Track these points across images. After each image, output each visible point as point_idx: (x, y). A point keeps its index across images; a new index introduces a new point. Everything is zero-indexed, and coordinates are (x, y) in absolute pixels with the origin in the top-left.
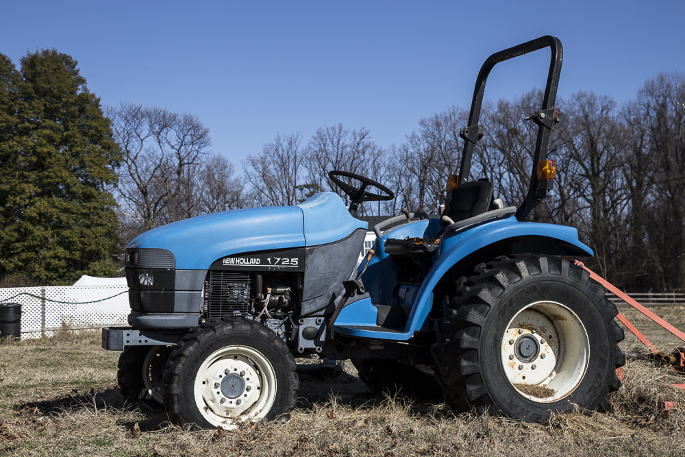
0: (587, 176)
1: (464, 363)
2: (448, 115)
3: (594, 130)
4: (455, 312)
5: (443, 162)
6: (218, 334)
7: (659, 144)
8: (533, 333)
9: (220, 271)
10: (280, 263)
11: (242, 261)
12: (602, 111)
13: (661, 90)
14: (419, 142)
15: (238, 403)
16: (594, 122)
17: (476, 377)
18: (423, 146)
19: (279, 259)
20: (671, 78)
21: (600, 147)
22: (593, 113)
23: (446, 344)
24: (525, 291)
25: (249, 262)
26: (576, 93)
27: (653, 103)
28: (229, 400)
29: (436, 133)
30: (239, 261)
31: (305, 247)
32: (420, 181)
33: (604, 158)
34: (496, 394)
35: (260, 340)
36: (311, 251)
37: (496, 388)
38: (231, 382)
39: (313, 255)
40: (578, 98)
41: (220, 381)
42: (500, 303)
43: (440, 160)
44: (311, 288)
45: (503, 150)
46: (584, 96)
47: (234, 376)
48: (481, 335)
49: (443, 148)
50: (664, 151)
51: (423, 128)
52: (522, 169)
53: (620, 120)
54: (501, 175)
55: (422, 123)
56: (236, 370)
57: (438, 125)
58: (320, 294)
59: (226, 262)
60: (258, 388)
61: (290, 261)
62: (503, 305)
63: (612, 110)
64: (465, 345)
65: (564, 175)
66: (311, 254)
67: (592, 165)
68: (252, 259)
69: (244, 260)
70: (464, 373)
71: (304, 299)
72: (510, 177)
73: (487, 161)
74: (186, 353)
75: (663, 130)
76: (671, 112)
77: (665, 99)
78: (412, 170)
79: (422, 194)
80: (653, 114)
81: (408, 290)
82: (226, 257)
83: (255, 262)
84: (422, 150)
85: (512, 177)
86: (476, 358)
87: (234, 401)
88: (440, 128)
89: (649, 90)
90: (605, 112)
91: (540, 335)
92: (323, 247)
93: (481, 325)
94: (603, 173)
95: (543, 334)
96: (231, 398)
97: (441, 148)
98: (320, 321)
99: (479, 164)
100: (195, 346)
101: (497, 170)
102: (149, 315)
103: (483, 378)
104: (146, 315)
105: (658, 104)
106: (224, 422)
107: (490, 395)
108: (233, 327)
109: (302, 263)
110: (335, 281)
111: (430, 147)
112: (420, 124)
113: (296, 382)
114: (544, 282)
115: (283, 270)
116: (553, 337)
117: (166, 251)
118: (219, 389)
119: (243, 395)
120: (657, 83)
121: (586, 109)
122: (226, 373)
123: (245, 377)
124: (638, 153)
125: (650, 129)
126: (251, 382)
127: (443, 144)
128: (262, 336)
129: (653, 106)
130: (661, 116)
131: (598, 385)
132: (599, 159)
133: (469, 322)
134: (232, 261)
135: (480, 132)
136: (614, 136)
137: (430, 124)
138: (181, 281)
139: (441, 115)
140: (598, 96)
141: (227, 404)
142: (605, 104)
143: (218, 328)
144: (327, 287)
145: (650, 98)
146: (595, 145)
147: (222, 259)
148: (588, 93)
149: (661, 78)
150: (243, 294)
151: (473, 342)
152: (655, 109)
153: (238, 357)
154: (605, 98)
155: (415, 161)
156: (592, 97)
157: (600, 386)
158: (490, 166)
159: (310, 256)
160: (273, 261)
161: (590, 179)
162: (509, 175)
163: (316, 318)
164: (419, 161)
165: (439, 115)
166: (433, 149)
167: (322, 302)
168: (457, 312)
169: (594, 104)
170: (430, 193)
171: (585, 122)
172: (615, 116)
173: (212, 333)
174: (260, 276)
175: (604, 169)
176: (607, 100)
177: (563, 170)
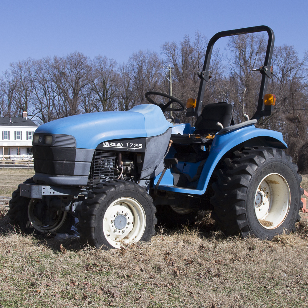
0: (101, 100)
1: (238, 208)
2: (27, 62)
3: (105, 77)
4: (230, 178)
5: (22, 88)
6: (117, 190)
7: (138, 86)
8: (261, 191)
9: (100, 150)
10: (133, 147)
11: (113, 144)
12: (110, 67)
13: (141, 58)
14: (9, 76)
15: (123, 232)
16: (105, 72)
17: (243, 216)
18: (11, 79)
19: (132, 144)
20: (145, 53)
21: (108, 86)
22: (105, 67)
23: (225, 197)
24: (267, 168)
25: (117, 145)
26: (97, 56)
27: (136, 65)
28: (118, 230)
29: (19, 72)
30: (111, 144)
31: (146, 137)
32: (9, 98)
33: (109, 91)
34: (252, 225)
35: (139, 194)
36: (149, 140)
37: (252, 222)
38: (119, 220)
39: (150, 142)
40: (98, 59)
41: (113, 219)
42: (256, 174)
43: (21, 87)
44: (147, 163)
45: (56, 83)
46: (101, 58)
47: (121, 216)
48: (247, 192)
49: (23, 80)
50: (140, 90)
51: (11, 68)
52: (67, 94)
53: (119, 72)
54: (54, 98)
55: (11, 65)
56: (122, 212)
57: (20, 67)
58: (151, 166)
59: (104, 144)
60: (132, 223)
61: (138, 146)
62: (258, 175)
63: (115, 67)
64: (239, 198)
65: (87, 100)
66: (149, 142)
67: (104, 95)
68: (118, 144)
69: (114, 144)
70: (238, 213)
71: (143, 168)
72: (59, 99)
73: (47, 89)
74: (100, 201)
75: (141, 79)
76: (145, 70)
77: (142, 63)
78: (4, 91)
79: (10, 105)
80: (136, 70)
81: (185, 165)
82: (104, 142)
83: (120, 145)
84: (10, 81)
85: (60, 99)
86: (244, 205)
87: (121, 231)
88: (22, 69)
89: (135, 58)
90: (111, 67)
91: (264, 192)
92: (155, 138)
93: (247, 186)
94: (109, 100)
95: (265, 191)
96: (119, 229)
97: (22, 80)
98: (148, 182)
99: (43, 90)
100: (104, 197)
101: (52, 94)
102: (58, 176)
103: (247, 217)
104: (55, 176)
105: (139, 65)
106: (116, 244)
107: (249, 226)
108: (125, 186)
109: (144, 147)
110: (158, 159)
111: (15, 79)
112: (10, 66)
113: (156, 220)
114: (275, 163)
115: (134, 151)
116: (269, 193)
117: (71, 136)
118: (113, 224)
119: (126, 227)
120: (138, 55)
121: (102, 65)
122: (117, 214)
123: (127, 217)
124: (127, 90)
125: (134, 78)
126: (130, 220)
127: (23, 78)
128: (140, 192)
129: (136, 66)
130: (140, 72)
131: (293, 219)
132: (107, 92)
133: (242, 185)
134: (108, 144)
135: (209, 75)
136: (115, 80)
137: (16, 66)
138: (80, 155)
139: (22, 62)
140: (109, 59)
141: (117, 233)
142: (112, 63)
143: (117, 186)
144: (154, 162)
145: (135, 62)
146: (105, 84)
147: (102, 143)
148: (104, 57)
149: (141, 53)
150: (110, 165)
151: (243, 196)
152: (137, 68)
153: (123, 204)
154: (112, 60)
155: (6, 86)
156: (105, 59)
157: (294, 219)
158: (49, 92)
159: (148, 143)
160: (130, 145)
161: (102, 103)
162: (58, 97)
163: (146, 181)
164: (9, 86)
165: (21, 62)
166: (17, 80)
167: (150, 171)
168: (231, 179)
169: (106, 62)
170: (14, 105)
171: (101, 72)
172: (116, 70)
173: (113, 189)
174: (120, 154)
175: (109, 98)
176: (113, 61)
177: (87, 97)
